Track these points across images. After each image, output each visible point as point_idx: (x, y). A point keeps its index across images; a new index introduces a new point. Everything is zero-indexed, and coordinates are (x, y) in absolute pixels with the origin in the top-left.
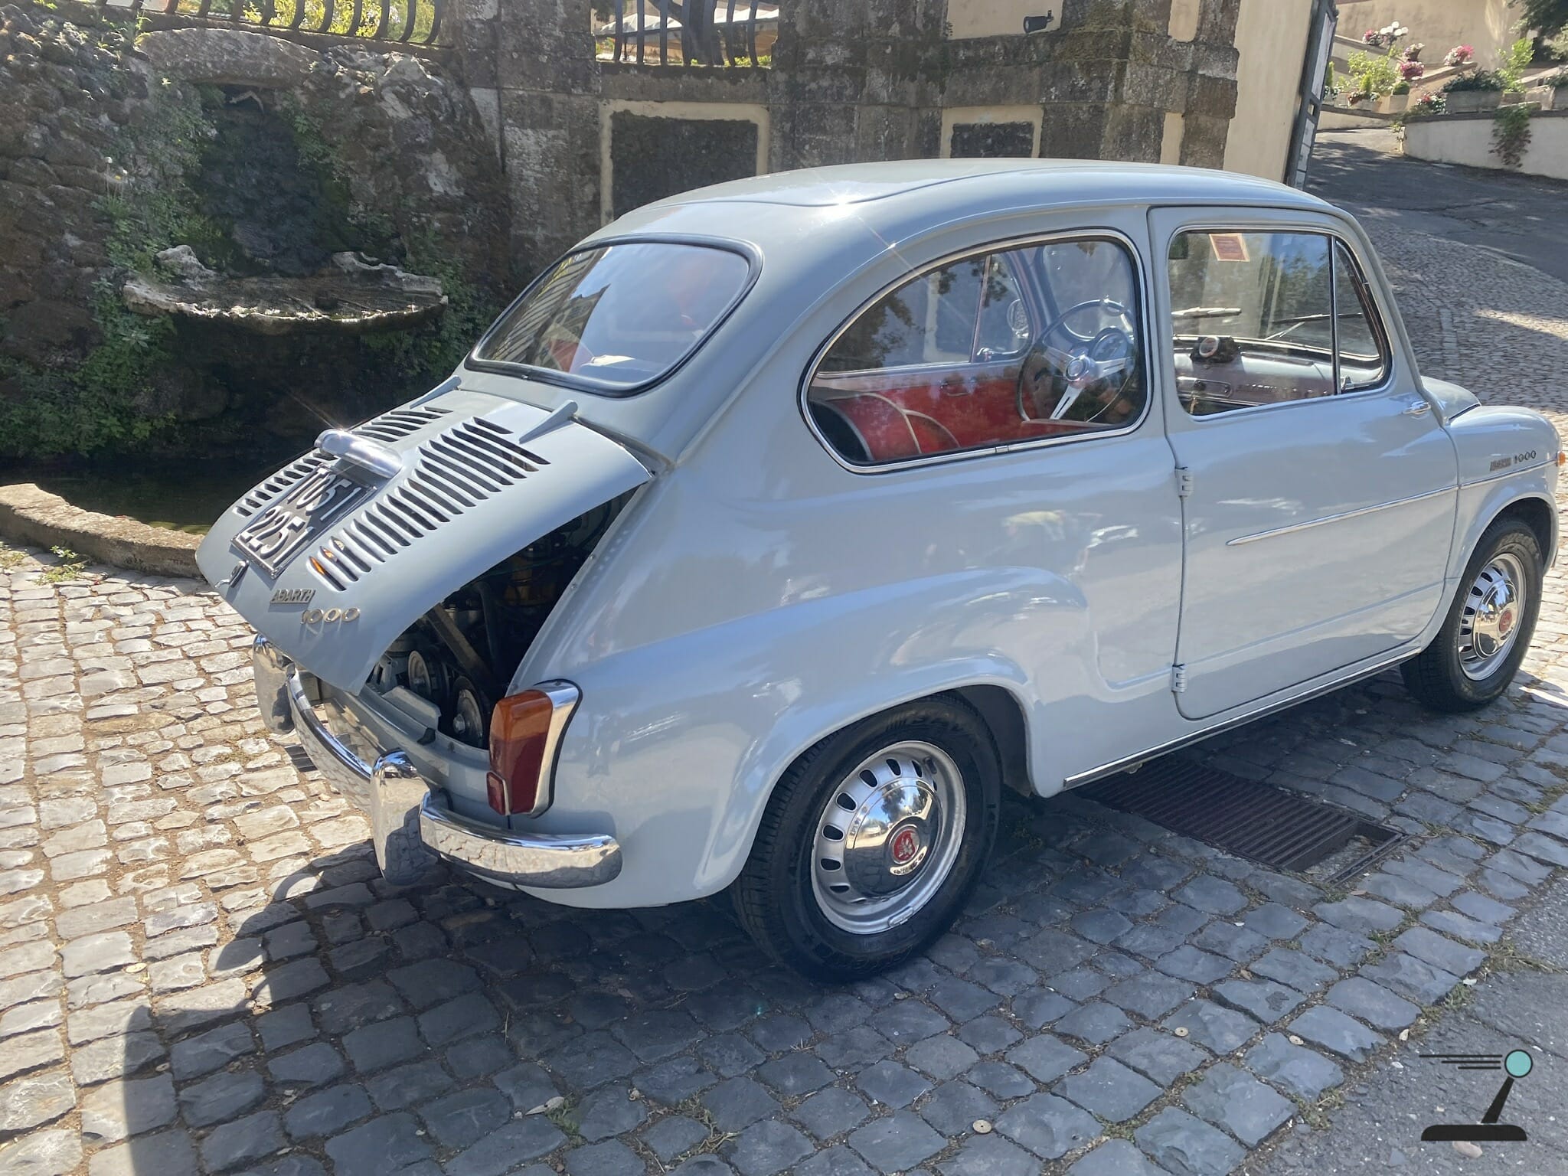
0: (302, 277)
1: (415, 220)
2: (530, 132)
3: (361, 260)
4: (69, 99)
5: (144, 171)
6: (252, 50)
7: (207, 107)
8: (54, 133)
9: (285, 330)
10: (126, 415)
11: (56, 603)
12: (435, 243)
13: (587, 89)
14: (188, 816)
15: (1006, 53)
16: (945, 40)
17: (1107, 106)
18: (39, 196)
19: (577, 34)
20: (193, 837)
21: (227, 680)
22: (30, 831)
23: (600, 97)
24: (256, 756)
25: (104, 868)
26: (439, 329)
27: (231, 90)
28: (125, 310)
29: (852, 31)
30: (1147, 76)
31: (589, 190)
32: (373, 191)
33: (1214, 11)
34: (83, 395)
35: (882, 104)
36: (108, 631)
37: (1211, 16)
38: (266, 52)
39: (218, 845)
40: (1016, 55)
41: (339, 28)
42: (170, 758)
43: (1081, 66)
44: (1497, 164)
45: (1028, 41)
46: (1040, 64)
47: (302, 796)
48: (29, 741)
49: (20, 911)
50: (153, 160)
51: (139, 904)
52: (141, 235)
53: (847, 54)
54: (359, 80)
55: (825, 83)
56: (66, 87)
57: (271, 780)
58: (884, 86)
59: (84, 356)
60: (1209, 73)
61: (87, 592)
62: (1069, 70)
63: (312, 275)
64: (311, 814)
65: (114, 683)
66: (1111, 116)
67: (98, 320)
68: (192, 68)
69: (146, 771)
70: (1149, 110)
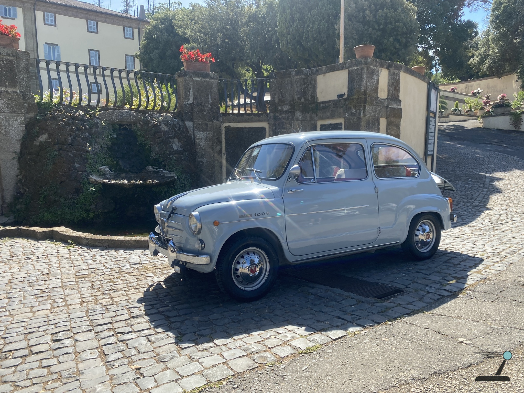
0: (137, 173)
1: (169, 157)
2: (202, 132)
3: (153, 168)
4: (79, 129)
5: (96, 147)
6: (126, 115)
7: (114, 130)
8: (74, 138)
9: (131, 186)
10: (88, 211)
11: (69, 253)
12: (174, 163)
13: (218, 120)
14: (100, 293)
15: (333, 105)
16: (317, 102)
17: (361, 117)
18: (69, 154)
19: (215, 106)
20: (101, 297)
21: (110, 267)
22: (62, 296)
23: (221, 122)
24: (117, 282)
25: (79, 302)
26: (174, 186)
27: (120, 125)
28: (89, 183)
29: (290, 101)
30: (373, 108)
31: (219, 147)
32: (157, 149)
33: (392, 90)
34: (77, 206)
35: (300, 120)
36: (82, 258)
37: (391, 92)
38: (130, 115)
39: (107, 298)
40: (336, 105)
41: (150, 108)
42: (96, 282)
43: (354, 107)
44: (512, 128)
45: (340, 101)
46: (342, 107)
47: (127, 289)
48: (62, 279)
49: (60, 309)
50: (99, 144)
51: (87, 308)
52: (95, 163)
53: (289, 107)
54: (155, 121)
55: (284, 115)
56: (78, 126)
57: (120, 287)
58: (300, 115)
59: (78, 195)
60: (392, 107)
61: (77, 250)
62: (350, 108)
63: (140, 172)
64: (130, 293)
65: (82, 268)
66: (363, 120)
67: (82, 186)
68: (111, 120)
69: (90, 285)
70: (374, 117)
